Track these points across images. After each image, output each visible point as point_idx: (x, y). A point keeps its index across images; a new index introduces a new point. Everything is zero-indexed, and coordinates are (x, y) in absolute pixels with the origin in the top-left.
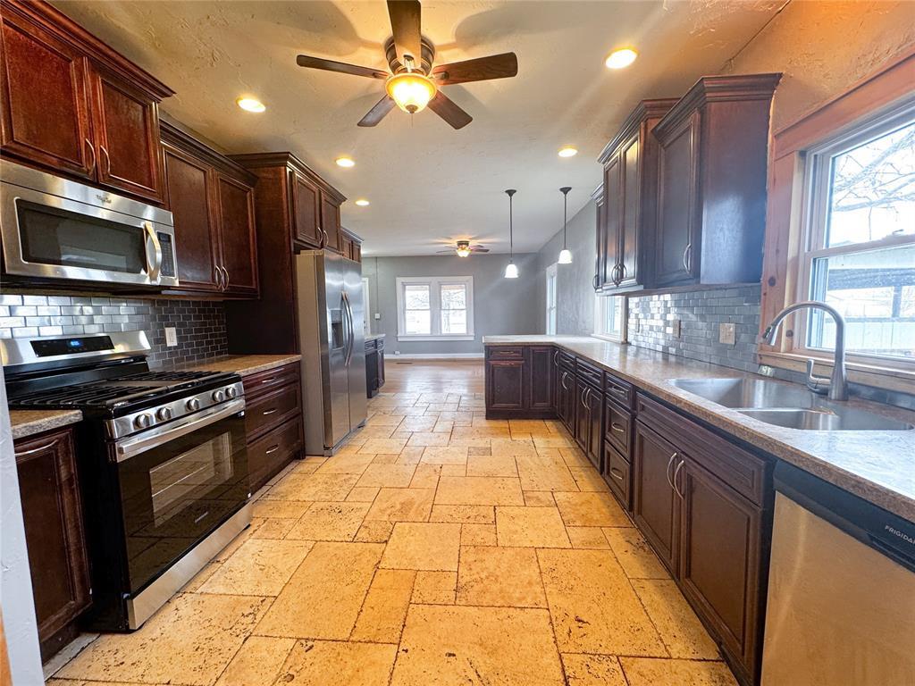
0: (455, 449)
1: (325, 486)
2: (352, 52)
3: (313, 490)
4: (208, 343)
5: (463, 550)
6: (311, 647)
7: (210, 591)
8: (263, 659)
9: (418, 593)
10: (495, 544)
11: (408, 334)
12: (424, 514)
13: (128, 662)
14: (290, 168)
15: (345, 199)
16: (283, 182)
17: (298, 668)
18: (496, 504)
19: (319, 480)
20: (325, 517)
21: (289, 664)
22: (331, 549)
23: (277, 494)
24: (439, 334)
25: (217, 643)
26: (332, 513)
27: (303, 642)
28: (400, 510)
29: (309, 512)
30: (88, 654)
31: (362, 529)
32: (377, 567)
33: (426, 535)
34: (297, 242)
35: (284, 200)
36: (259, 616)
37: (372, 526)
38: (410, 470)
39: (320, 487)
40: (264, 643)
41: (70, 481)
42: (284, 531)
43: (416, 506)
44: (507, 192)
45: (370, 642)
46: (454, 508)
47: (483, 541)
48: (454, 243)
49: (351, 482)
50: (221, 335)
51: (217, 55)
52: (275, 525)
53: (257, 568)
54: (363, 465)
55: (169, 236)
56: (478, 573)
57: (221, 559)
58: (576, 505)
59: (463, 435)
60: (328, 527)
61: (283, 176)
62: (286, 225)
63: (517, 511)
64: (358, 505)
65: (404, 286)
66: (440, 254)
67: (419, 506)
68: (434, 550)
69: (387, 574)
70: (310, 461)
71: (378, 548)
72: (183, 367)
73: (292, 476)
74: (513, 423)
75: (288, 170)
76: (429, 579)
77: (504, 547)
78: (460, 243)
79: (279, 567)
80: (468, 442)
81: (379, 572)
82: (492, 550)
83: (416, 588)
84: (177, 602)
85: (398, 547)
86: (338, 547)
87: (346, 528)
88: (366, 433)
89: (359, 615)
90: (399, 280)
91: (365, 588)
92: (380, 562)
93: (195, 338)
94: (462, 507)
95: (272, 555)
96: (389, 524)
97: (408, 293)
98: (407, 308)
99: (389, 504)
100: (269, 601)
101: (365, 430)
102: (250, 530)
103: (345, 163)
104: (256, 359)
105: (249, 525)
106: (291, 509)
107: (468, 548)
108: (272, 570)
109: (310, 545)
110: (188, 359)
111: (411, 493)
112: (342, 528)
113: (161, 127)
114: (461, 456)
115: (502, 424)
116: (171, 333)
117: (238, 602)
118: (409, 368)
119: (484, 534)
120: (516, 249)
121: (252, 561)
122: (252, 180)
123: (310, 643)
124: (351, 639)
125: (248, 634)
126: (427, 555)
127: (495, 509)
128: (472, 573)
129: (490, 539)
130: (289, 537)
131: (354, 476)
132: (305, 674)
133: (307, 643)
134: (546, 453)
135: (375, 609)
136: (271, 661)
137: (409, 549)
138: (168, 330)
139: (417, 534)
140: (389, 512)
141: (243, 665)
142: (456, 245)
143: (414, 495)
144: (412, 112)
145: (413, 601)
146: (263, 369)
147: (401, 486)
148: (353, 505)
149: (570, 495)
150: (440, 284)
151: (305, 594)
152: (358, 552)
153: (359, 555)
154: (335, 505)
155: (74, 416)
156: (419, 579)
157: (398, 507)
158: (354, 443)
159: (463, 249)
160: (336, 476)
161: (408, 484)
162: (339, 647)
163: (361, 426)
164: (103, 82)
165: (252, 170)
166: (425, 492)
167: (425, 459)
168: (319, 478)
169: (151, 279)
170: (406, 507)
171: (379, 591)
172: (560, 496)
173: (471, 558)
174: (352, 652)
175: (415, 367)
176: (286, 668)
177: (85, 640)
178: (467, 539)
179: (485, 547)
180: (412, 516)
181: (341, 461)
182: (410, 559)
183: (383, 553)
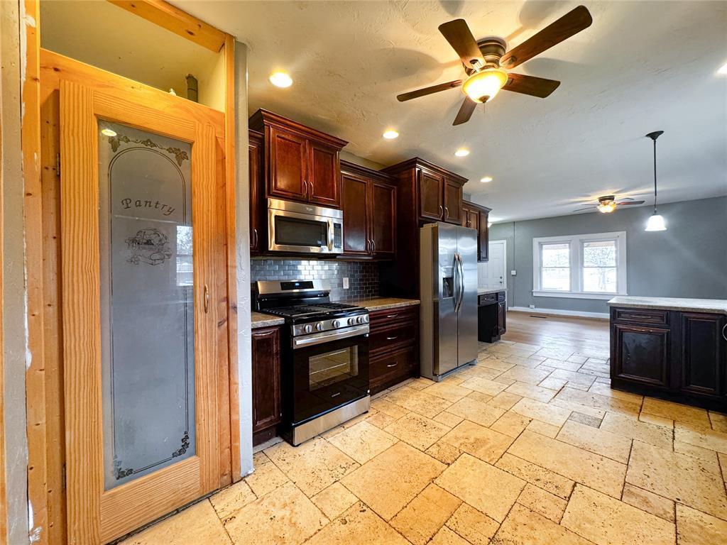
0: (555, 409)
1: (424, 402)
2: (440, 75)
3: (413, 403)
4: (367, 288)
5: (516, 507)
6: (364, 511)
7: (332, 443)
8: (337, 500)
9: (455, 520)
10: (557, 521)
11: (544, 290)
12: (493, 456)
13: (287, 461)
14: (419, 167)
15: (466, 180)
16: (413, 178)
17: (352, 519)
18: (579, 480)
19: (422, 397)
20: (413, 426)
21: (348, 513)
22: (407, 450)
23: (393, 397)
24: (580, 291)
25: (322, 475)
26: (420, 424)
27: (362, 503)
28: (471, 444)
29: (405, 417)
30: (276, 448)
31: (435, 445)
32: (432, 480)
33: (486, 475)
34: (421, 219)
35: (414, 190)
36: (348, 472)
37: (443, 447)
38: (498, 413)
39: (420, 402)
40: (343, 490)
41: (277, 354)
42: (385, 425)
43: (488, 446)
44: (648, 135)
45: (401, 534)
46: (525, 464)
47: (543, 510)
48: (594, 199)
49: (443, 406)
50: (375, 283)
51: (365, 113)
52: (381, 417)
53: (360, 441)
54: (459, 396)
55: (340, 225)
56: (522, 537)
57: (346, 426)
58: (714, 536)
59: (571, 397)
60: (412, 434)
61: (413, 174)
62: (414, 208)
63: (605, 499)
64: (440, 426)
65: (541, 245)
66: (577, 212)
67: (491, 447)
68: (487, 492)
69: (437, 490)
70: (422, 381)
71: (441, 466)
72: (351, 302)
73: (406, 388)
74: (648, 402)
75: (417, 169)
76: (470, 515)
77: (566, 529)
78: (602, 199)
79: (371, 447)
80: (575, 405)
81: (432, 485)
82: (550, 524)
83: (456, 515)
84: (317, 440)
85: (456, 474)
86: (412, 451)
87: (425, 439)
88: (473, 371)
89: (403, 508)
90: (536, 241)
91: (416, 491)
92: (436, 478)
93: (360, 284)
94: (536, 467)
95: (371, 436)
96: (457, 451)
97: (544, 252)
98: (544, 265)
99: (466, 434)
100: (357, 465)
101: (473, 368)
102: (367, 415)
103: (462, 153)
104: (390, 300)
105: (367, 412)
106: (395, 411)
107: (522, 508)
108: (367, 446)
109: (396, 440)
110: (354, 297)
111: (490, 434)
112: (421, 439)
113: (341, 164)
114: (559, 417)
115: (635, 399)
116: (346, 281)
117: (342, 456)
118: (541, 321)
119: (548, 503)
120: (661, 198)
121: (359, 435)
122: (396, 182)
123: (365, 508)
124: (390, 522)
125: (337, 479)
126: (479, 493)
127: (575, 485)
128: (515, 533)
129: (554, 512)
130: (385, 429)
131: (447, 402)
132: (353, 525)
133: (363, 506)
134: (688, 452)
135: (417, 512)
136: (340, 504)
137: (465, 480)
138: (344, 279)
139: (478, 471)
140: (462, 441)
141: (327, 496)
142: (598, 200)
143: (491, 437)
144: (484, 102)
145: (447, 524)
146: (388, 308)
147: (483, 424)
148: (438, 425)
149: (707, 518)
150: (582, 242)
151: (377, 472)
152: (424, 462)
153: (424, 464)
154: (424, 419)
155: (280, 321)
156: (462, 509)
157: (472, 440)
158: (460, 377)
159: (605, 205)
160: (434, 398)
161: (489, 424)
162: (380, 522)
163: (471, 364)
164: (314, 149)
165: (395, 176)
166: (502, 437)
167: (517, 408)
168: (423, 395)
169: (330, 250)
170: (478, 443)
171: (425, 499)
172: (684, 512)
173: (521, 520)
174: (386, 532)
175: (549, 322)
176: (346, 514)
177: (278, 440)
178: (526, 499)
179: (543, 517)
180: (481, 452)
181: (445, 388)
182: (462, 489)
183: (442, 472)
